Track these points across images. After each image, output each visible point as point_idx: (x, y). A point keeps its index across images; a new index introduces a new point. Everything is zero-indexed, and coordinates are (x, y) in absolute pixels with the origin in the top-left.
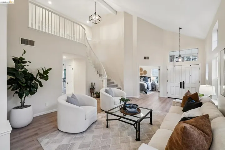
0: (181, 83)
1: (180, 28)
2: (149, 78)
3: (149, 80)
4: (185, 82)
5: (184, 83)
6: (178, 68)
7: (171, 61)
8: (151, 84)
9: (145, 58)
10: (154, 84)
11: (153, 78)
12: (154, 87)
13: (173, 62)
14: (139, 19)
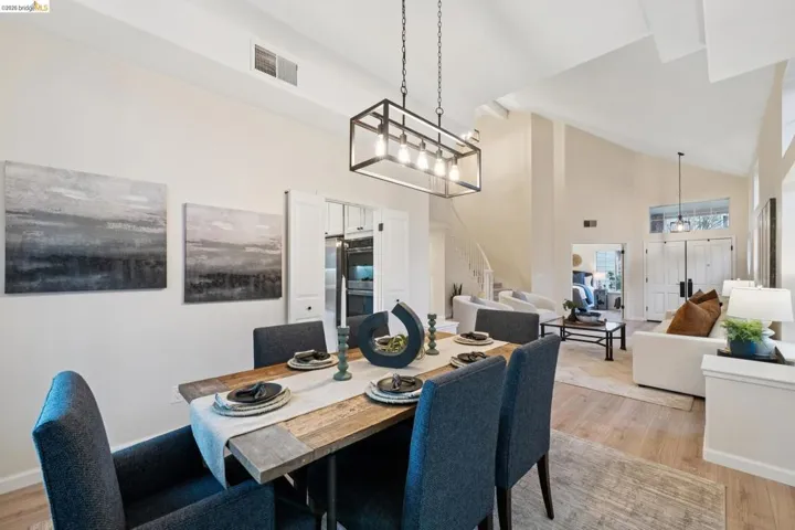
0: (682, 284)
1: (680, 154)
2: (587, 274)
3: (588, 279)
4: (693, 281)
5: (690, 284)
6: (675, 245)
7: (653, 229)
8: (596, 291)
9: (587, 224)
10: (604, 291)
11: (600, 277)
12: (602, 298)
13: (661, 231)
14: (571, 131)
